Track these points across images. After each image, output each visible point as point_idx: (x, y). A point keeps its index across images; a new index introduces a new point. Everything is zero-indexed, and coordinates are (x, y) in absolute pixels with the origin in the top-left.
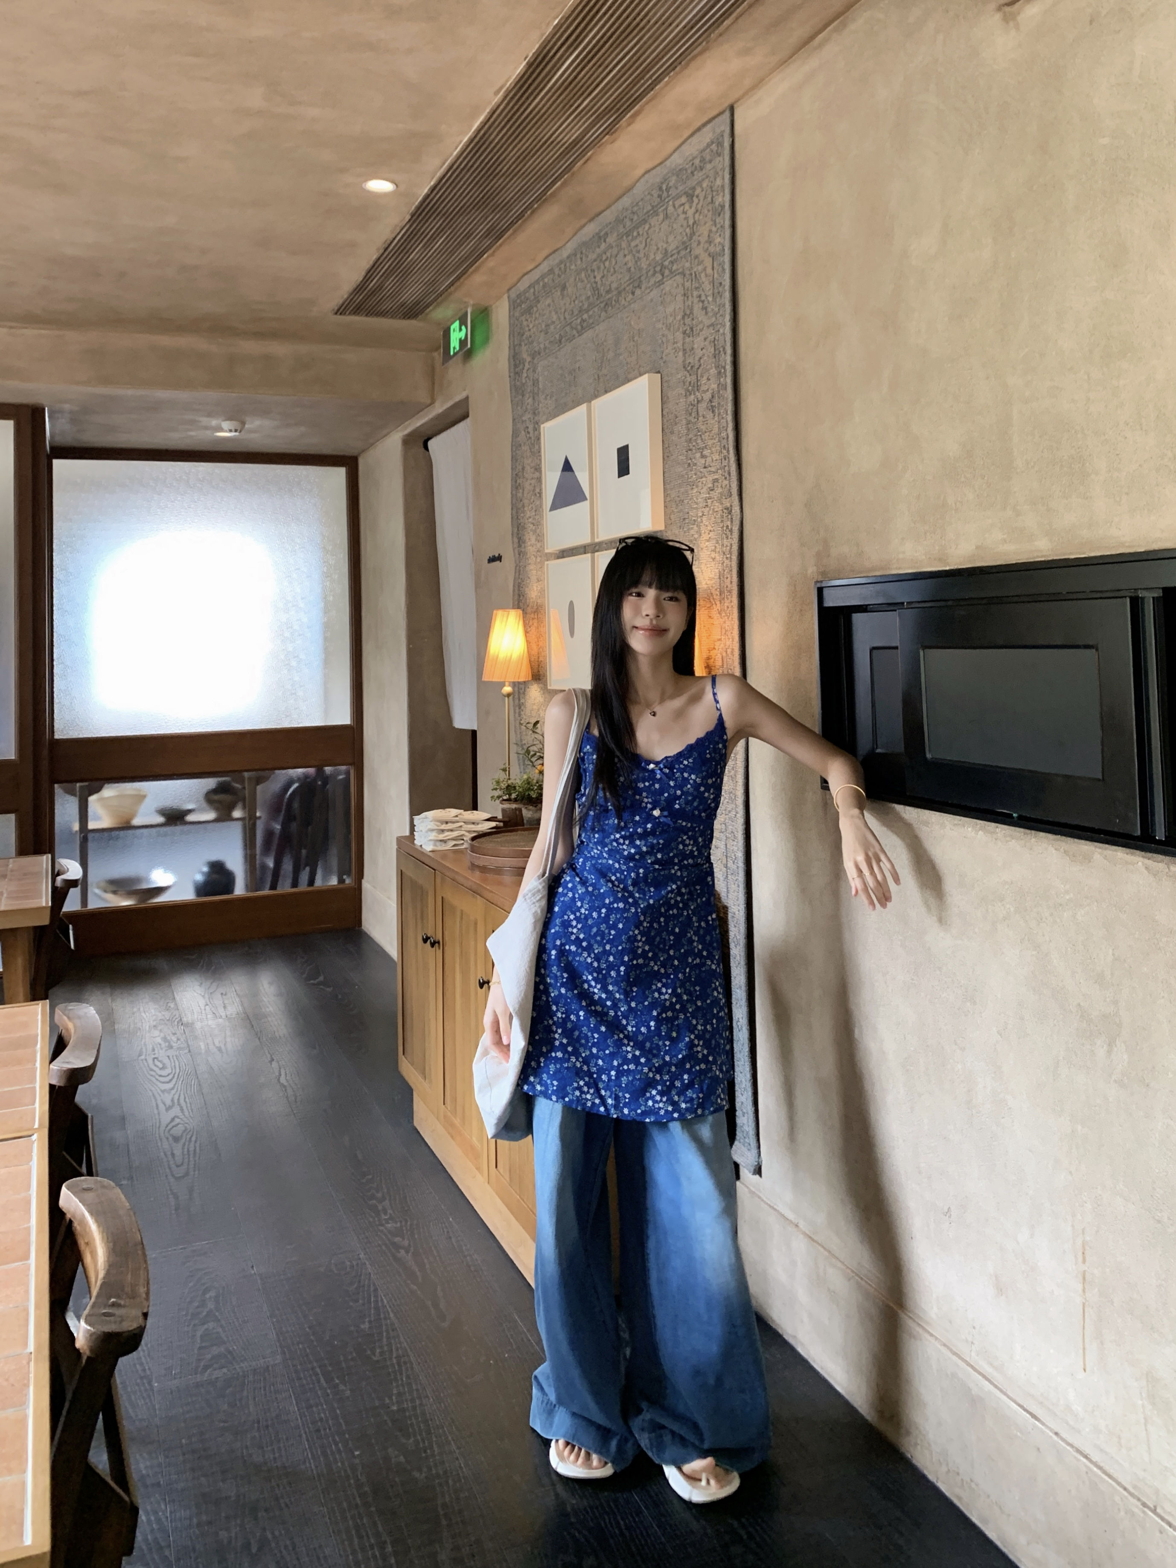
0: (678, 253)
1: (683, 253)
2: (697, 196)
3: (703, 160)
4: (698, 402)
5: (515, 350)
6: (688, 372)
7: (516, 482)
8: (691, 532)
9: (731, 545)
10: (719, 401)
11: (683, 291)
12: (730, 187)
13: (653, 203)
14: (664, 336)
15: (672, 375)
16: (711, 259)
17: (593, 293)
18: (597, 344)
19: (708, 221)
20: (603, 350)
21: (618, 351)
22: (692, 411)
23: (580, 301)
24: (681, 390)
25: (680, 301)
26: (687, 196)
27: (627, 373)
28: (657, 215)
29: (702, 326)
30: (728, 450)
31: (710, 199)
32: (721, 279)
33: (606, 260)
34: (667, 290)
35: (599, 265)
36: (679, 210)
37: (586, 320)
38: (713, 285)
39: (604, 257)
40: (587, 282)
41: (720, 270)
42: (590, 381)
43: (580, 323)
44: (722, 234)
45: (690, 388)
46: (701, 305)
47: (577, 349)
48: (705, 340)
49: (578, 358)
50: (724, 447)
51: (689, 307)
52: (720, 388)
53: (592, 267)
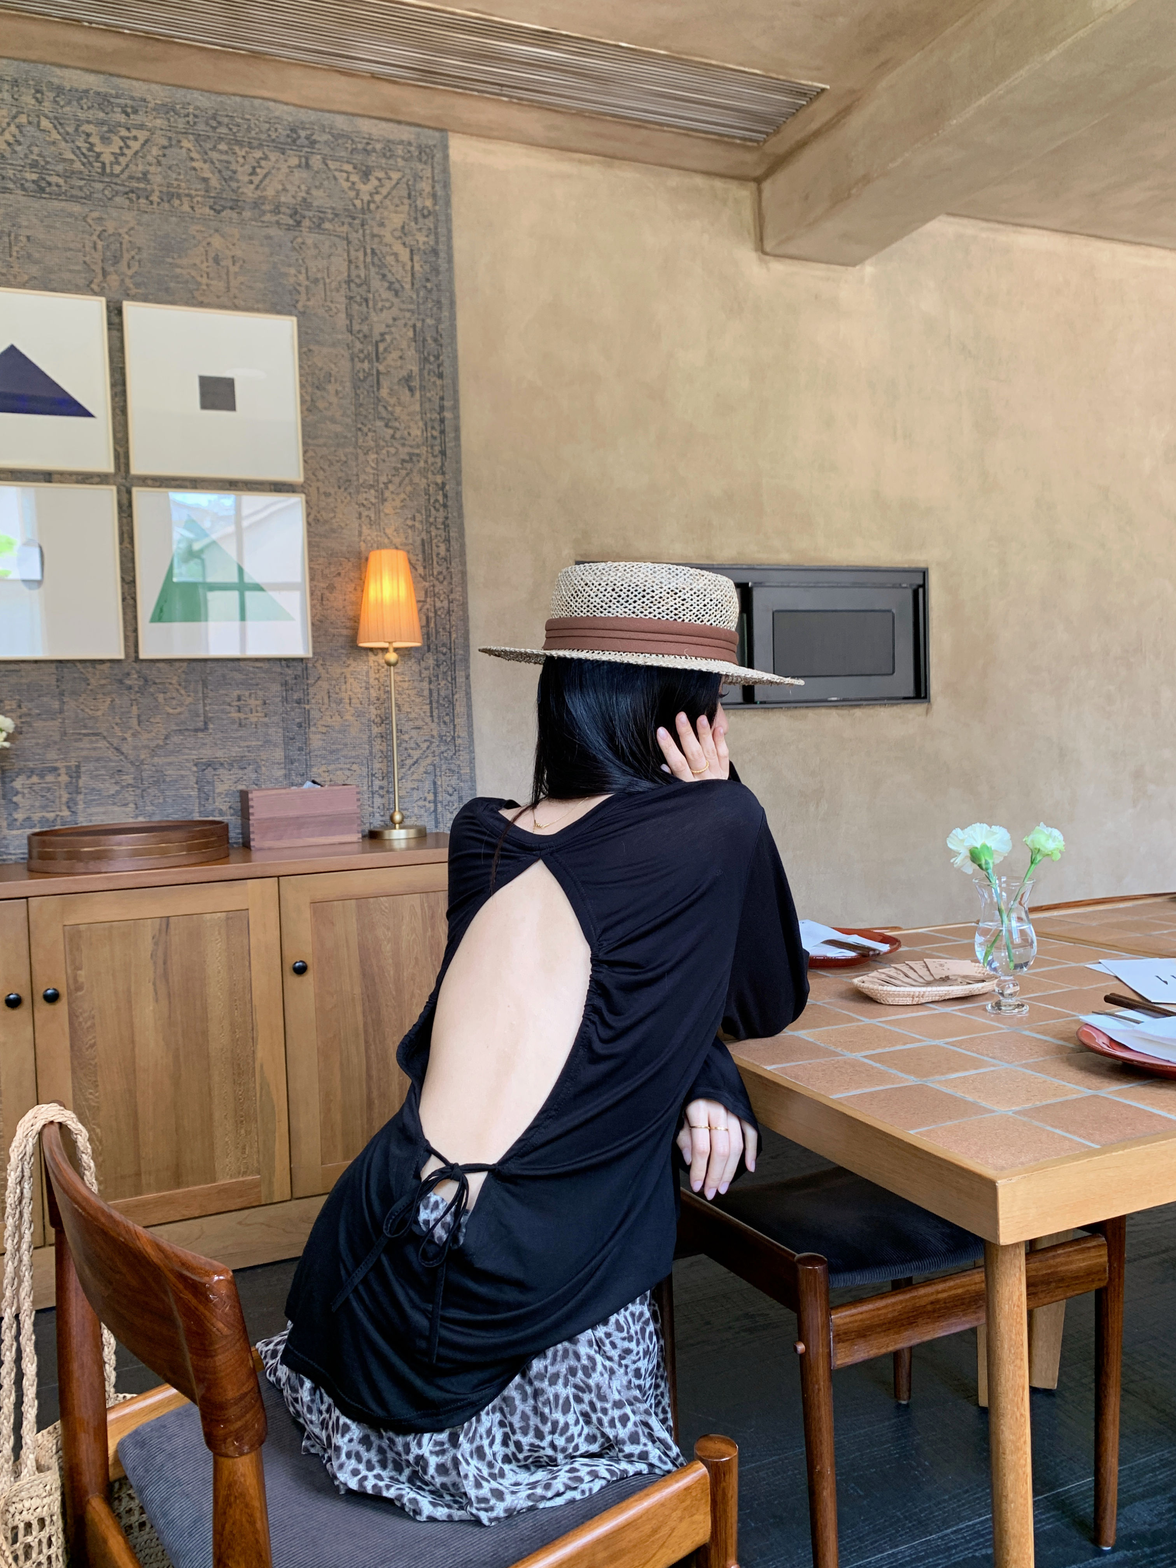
0: (336, 215)
1: (346, 219)
2: (378, 179)
3: (389, 150)
4: (378, 372)
8: (365, 495)
9: (447, 518)
10: (424, 383)
11: (346, 256)
12: (448, 203)
13: (273, 137)
14: (300, 285)
15: (322, 330)
16: (408, 250)
17: (85, 160)
18: (100, 229)
19: (402, 212)
20: (121, 243)
21: (169, 260)
22: (365, 378)
23: (32, 152)
24: (342, 352)
25: (339, 264)
26: (355, 168)
27: (196, 294)
28: (283, 154)
29: (387, 304)
30: (442, 432)
31: (405, 193)
32: (429, 276)
33: (128, 138)
34: (309, 242)
35: (108, 135)
36: (337, 174)
37: (58, 186)
38: (413, 275)
39: (124, 133)
40: (59, 137)
41: (427, 267)
42: (72, 267)
43: (33, 181)
44: (432, 237)
45: (361, 355)
46: (386, 284)
47: (19, 210)
48: (395, 319)
49: (25, 223)
50: (433, 428)
51: (359, 276)
52: (426, 372)
53: (78, 126)
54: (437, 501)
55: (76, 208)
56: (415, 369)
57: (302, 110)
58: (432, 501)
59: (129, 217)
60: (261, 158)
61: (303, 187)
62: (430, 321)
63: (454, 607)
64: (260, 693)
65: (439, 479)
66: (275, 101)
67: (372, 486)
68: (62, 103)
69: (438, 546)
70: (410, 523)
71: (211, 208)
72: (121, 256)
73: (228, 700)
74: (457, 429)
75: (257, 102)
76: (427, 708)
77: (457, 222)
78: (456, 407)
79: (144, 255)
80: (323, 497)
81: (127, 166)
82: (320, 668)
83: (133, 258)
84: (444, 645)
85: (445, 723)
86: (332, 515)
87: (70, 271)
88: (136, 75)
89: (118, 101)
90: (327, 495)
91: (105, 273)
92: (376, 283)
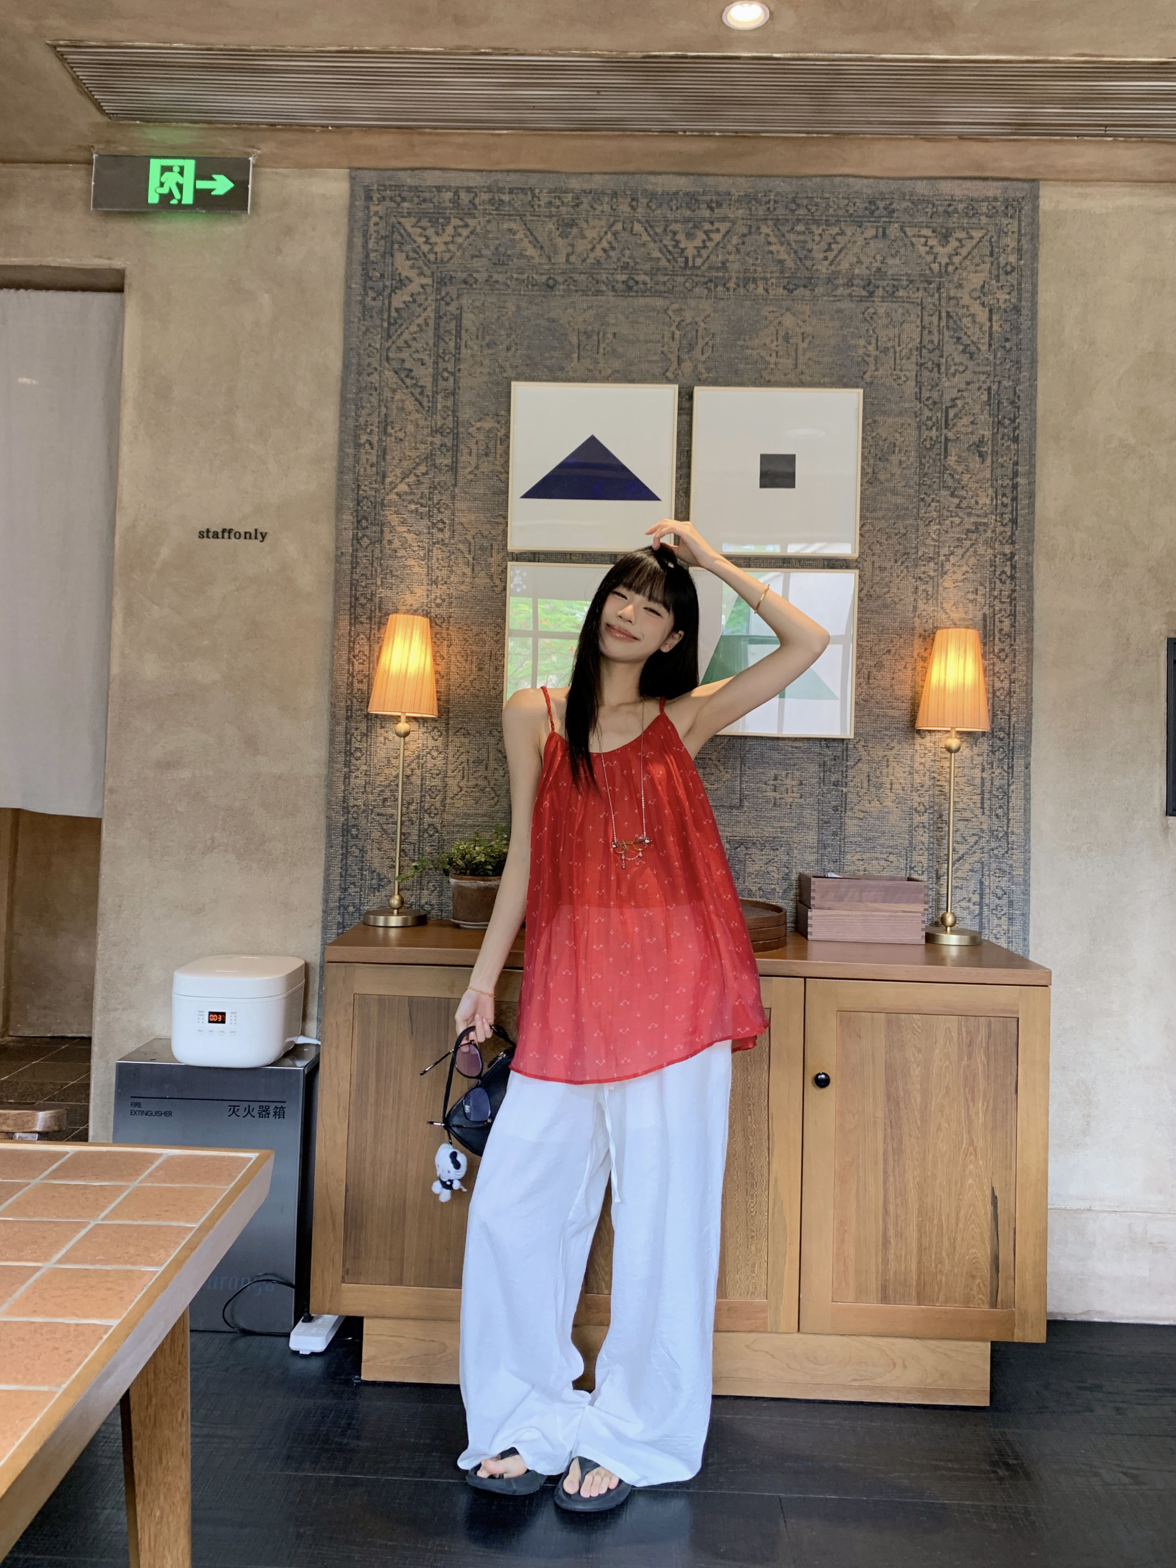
0: (911, 281)
1: (921, 285)
2: (958, 240)
3: (972, 209)
4: (947, 439)
5: (367, 256)
6: (927, 406)
7: (357, 436)
8: (923, 569)
9: (1014, 591)
10: (996, 448)
11: (919, 323)
12: (1035, 257)
13: (851, 212)
14: (869, 356)
15: (889, 401)
16: (987, 310)
17: (670, 257)
18: (678, 319)
19: (981, 272)
20: (697, 331)
21: (740, 343)
22: (932, 446)
23: (624, 255)
24: (909, 421)
25: (912, 331)
26: (934, 231)
27: (764, 373)
28: (860, 227)
29: (961, 368)
30: (1015, 499)
31: (987, 252)
32: (1008, 335)
33: (712, 231)
34: (881, 311)
35: (692, 231)
36: (914, 240)
37: (645, 283)
38: (990, 336)
39: (707, 226)
40: (649, 239)
41: (1007, 327)
42: (650, 358)
43: (623, 282)
44: (1015, 294)
45: (930, 423)
46: (961, 348)
47: (608, 309)
48: (968, 383)
49: (613, 321)
50: (1004, 495)
51: (932, 342)
52: (999, 436)
53: (667, 226)
54: (1003, 572)
55: (659, 302)
56: (987, 434)
57: (883, 182)
58: (998, 573)
59: (706, 306)
60: (837, 234)
61: (878, 257)
62: (1005, 383)
63: (1016, 687)
64: (797, 774)
65: (1007, 550)
66: (855, 177)
67: (931, 559)
68: (653, 208)
69: (1001, 622)
70: (971, 596)
71: (784, 288)
72: (697, 343)
73: (764, 778)
74: (1032, 496)
75: (837, 180)
76: (978, 798)
77: (1043, 275)
78: (1031, 472)
79: (718, 339)
80: (877, 572)
81: (708, 257)
82: (861, 749)
83: (707, 344)
84: (1001, 729)
85: (997, 816)
86: (885, 590)
87: (650, 362)
88: (723, 171)
89: (704, 198)
90: (882, 569)
91: (680, 360)
92: (949, 348)
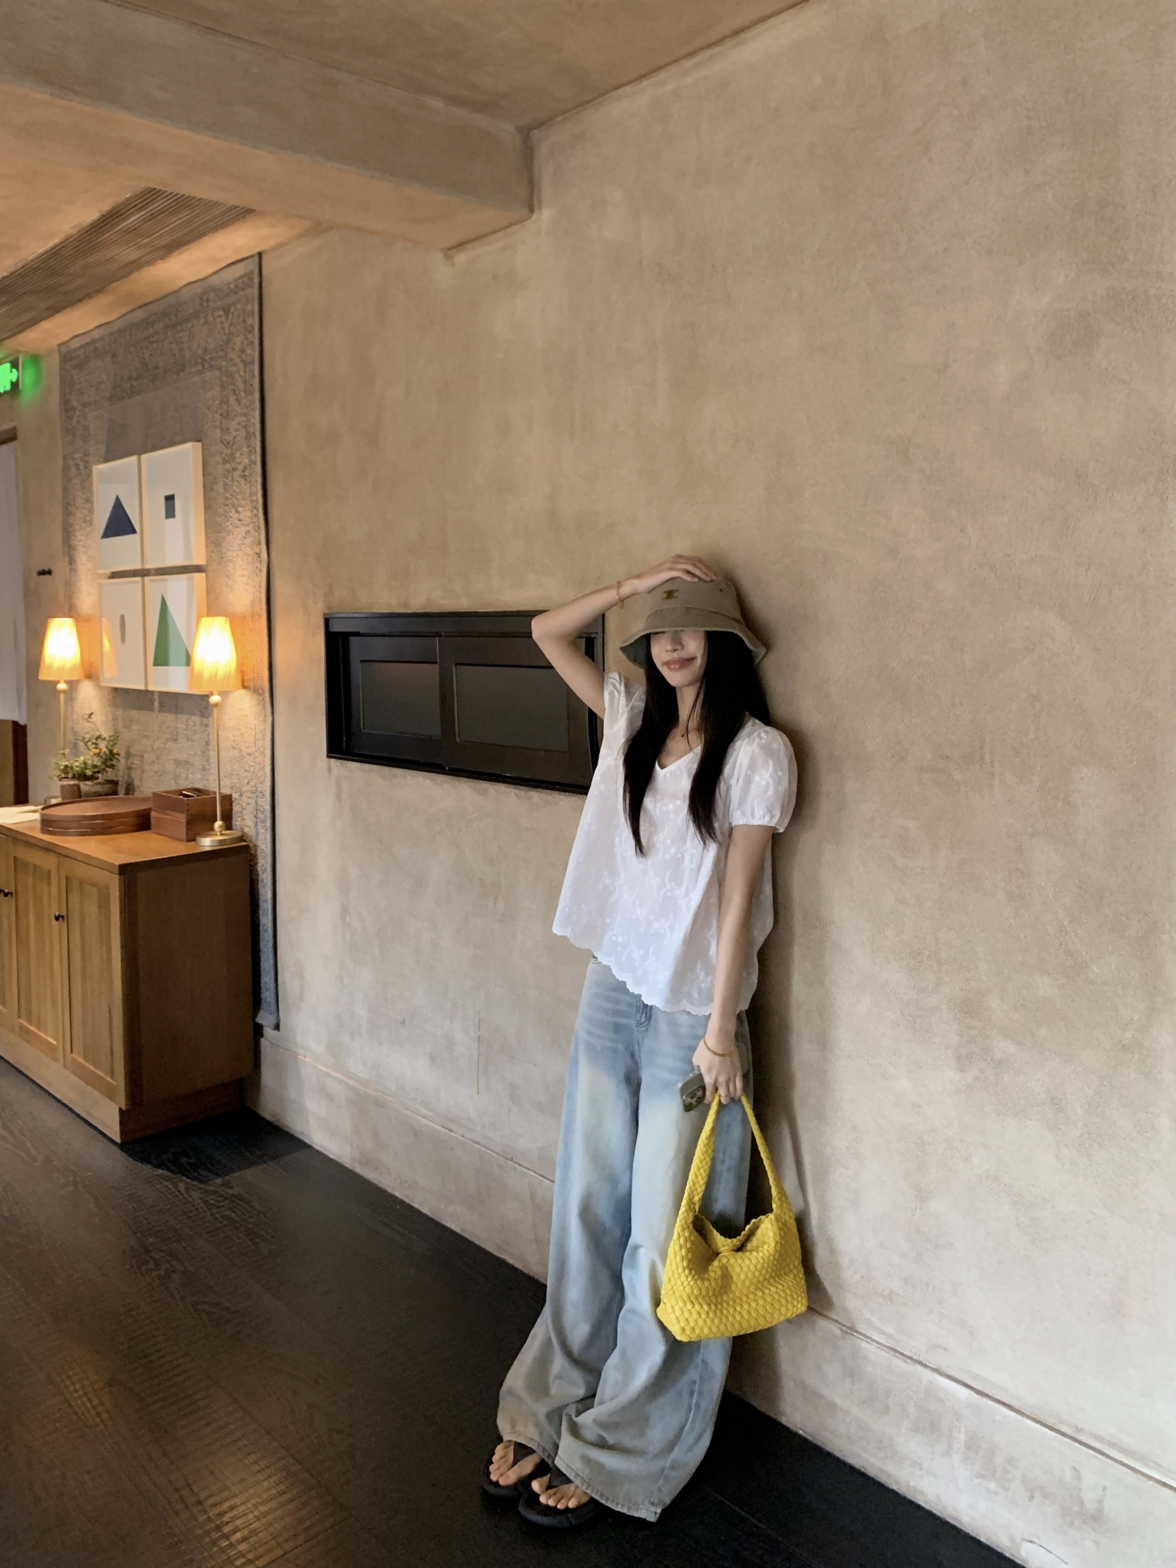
0: (216, 352)
1: (220, 354)
2: (232, 314)
3: (236, 286)
4: (233, 470)
5: (65, 397)
6: (225, 445)
7: (67, 509)
8: (228, 568)
10: (250, 472)
11: (220, 383)
13: (195, 309)
16: (243, 364)
17: (142, 366)
19: (241, 335)
25: (218, 390)
26: (223, 311)
28: (199, 318)
29: (236, 413)
30: (258, 510)
31: (242, 318)
32: (252, 382)
34: (207, 379)
36: (217, 320)
37: (135, 387)
38: (245, 384)
40: (136, 355)
41: (251, 375)
43: (129, 388)
45: (227, 458)
48: (239, 424)
58: (255, 568)
61: (205, 339)
62: (252, 420)
65: (258, 549)
68: (136, 333)
69: (257, 605)
71: (176, 373)
79: (157, 418)
85: (261, 753)
87: (139, 440)
